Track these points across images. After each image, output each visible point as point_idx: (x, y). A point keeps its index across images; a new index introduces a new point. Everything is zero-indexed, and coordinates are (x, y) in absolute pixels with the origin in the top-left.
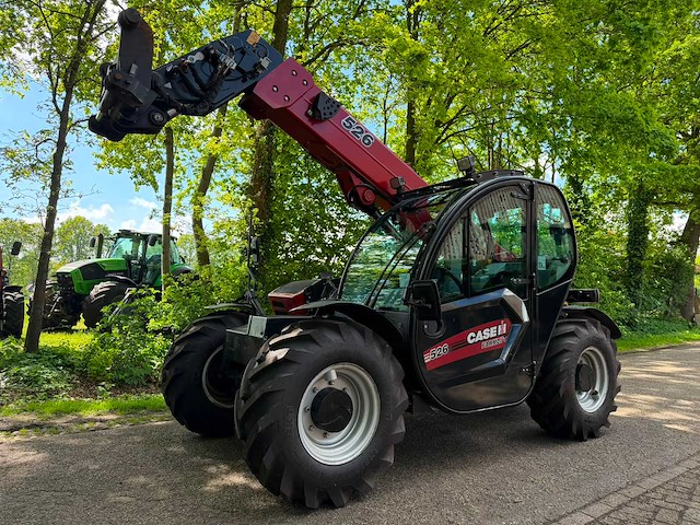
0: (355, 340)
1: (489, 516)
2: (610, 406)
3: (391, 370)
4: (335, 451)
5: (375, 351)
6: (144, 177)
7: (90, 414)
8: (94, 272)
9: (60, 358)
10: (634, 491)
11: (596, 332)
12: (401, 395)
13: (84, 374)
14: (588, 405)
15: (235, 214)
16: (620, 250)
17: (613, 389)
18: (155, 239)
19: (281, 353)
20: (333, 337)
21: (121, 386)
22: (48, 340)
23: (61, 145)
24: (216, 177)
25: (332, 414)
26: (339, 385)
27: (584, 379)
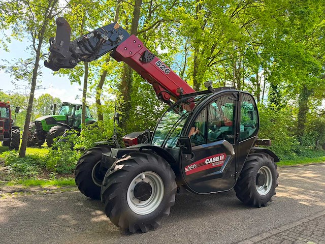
0: (154, 161)
1: (208, 239)
2: (272, 192)
3: (170, 174)
4: (143, 209)
5: (163, 166)
6: (75, 78)
7: (46, 186)
8: (51, 121)
9: (34, 161)
10: (275, 232)
11: (267, 159)
12: (174, 186)
13: (44, 168)
14: (262, 192)
15: (114, 97)
16: (295, 117)
17: (275, 185)
18: (79, 106)
19: (121, 167)
20: (143, 160)
21: (60, 174)
22: (30, 151)
23: (37, 65)
24: (108, 78)
25: (143, 193)
26: (147, 181)
27: (261, 181)
